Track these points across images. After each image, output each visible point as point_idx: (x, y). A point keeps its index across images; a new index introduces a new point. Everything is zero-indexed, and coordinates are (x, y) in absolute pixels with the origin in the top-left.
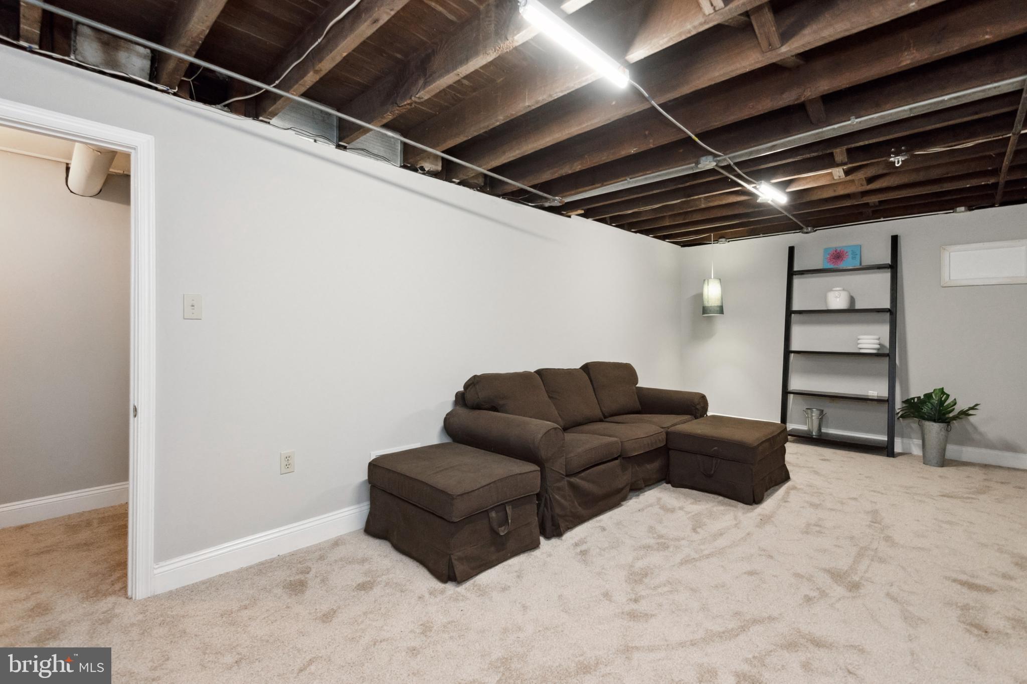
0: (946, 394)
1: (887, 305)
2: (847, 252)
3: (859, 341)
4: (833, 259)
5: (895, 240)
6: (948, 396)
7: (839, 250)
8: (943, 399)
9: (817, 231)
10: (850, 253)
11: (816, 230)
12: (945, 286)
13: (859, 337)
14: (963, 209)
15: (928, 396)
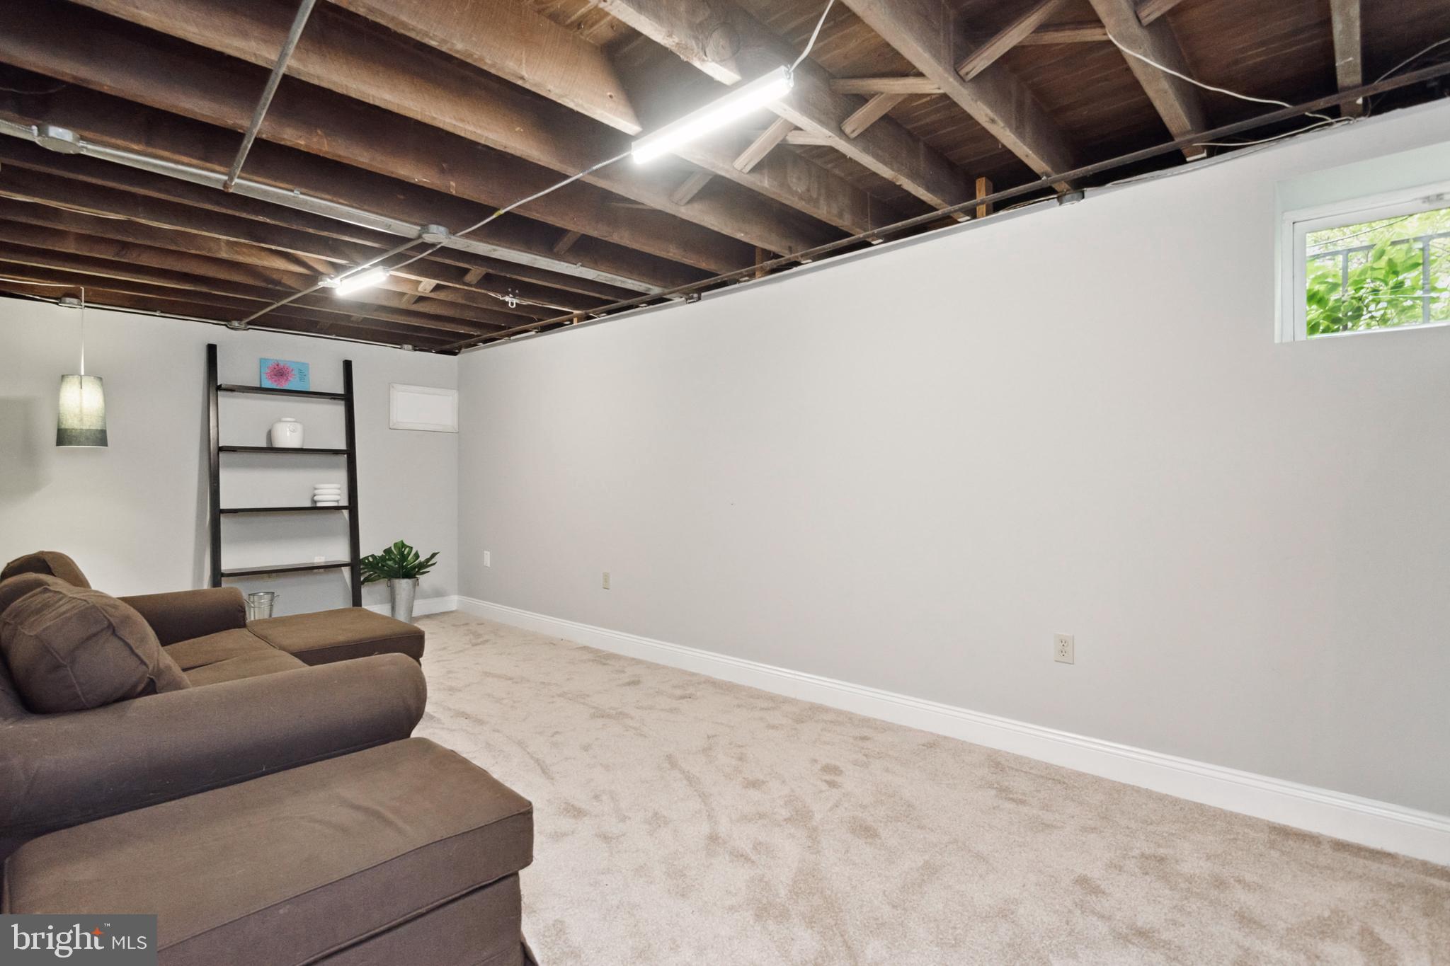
0: (409, 547)
1: (342, 445)
2: (292, 370)
3: (316, 492)
4: (275, 375)
5: (348, 365)
6: (411, 548)
7: (282, 364)
8: (406, 553)
9: (251, 330)
10: (295, 372)
11: (250, 328)
12: (394, 427)
13: (317, 486)
14: (410, 347)
15: (388, 551)
